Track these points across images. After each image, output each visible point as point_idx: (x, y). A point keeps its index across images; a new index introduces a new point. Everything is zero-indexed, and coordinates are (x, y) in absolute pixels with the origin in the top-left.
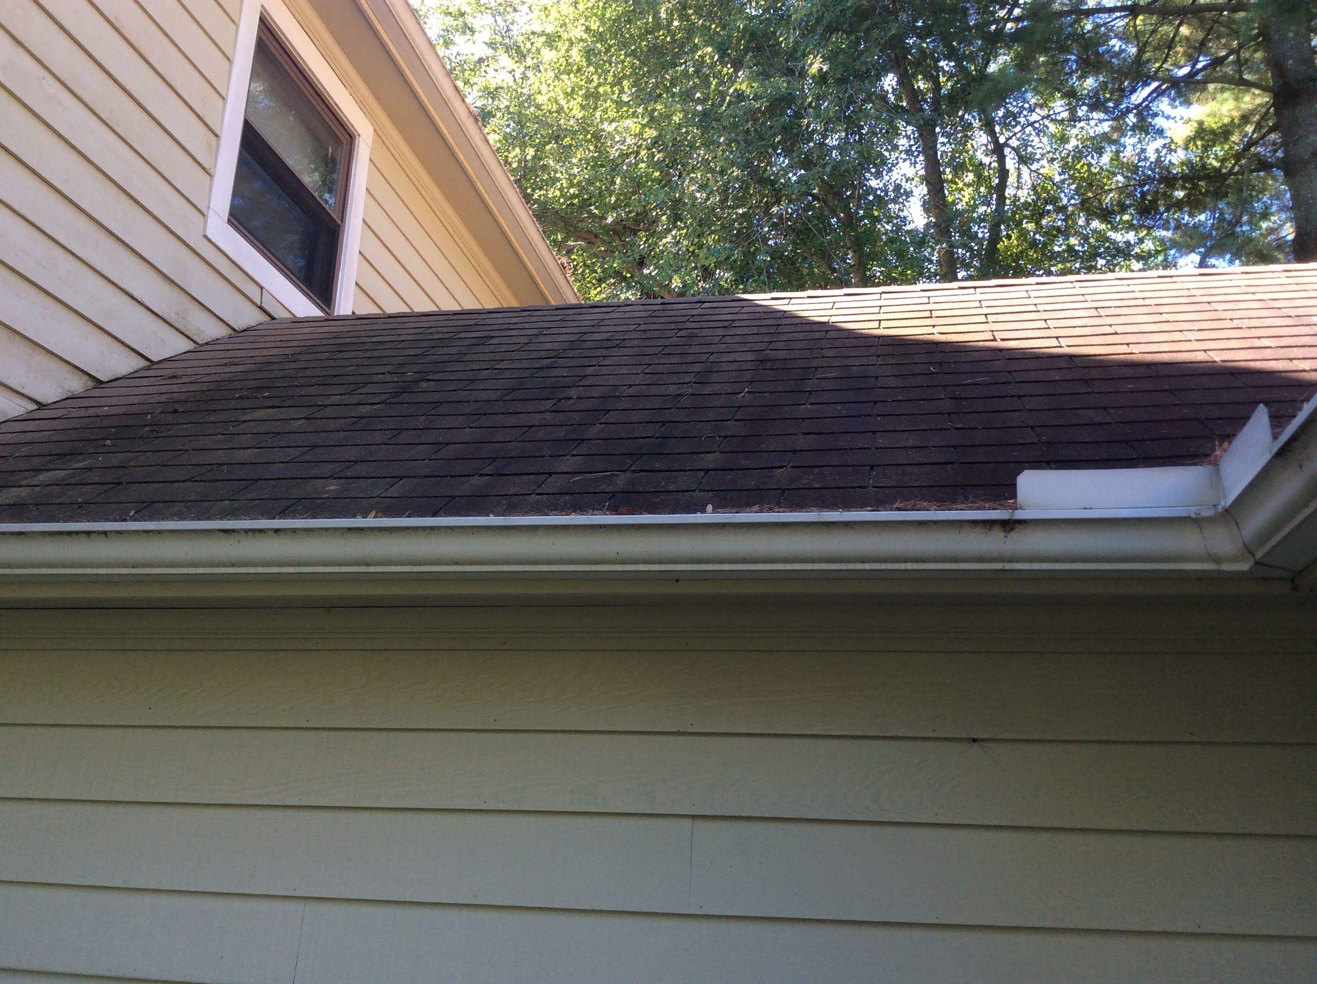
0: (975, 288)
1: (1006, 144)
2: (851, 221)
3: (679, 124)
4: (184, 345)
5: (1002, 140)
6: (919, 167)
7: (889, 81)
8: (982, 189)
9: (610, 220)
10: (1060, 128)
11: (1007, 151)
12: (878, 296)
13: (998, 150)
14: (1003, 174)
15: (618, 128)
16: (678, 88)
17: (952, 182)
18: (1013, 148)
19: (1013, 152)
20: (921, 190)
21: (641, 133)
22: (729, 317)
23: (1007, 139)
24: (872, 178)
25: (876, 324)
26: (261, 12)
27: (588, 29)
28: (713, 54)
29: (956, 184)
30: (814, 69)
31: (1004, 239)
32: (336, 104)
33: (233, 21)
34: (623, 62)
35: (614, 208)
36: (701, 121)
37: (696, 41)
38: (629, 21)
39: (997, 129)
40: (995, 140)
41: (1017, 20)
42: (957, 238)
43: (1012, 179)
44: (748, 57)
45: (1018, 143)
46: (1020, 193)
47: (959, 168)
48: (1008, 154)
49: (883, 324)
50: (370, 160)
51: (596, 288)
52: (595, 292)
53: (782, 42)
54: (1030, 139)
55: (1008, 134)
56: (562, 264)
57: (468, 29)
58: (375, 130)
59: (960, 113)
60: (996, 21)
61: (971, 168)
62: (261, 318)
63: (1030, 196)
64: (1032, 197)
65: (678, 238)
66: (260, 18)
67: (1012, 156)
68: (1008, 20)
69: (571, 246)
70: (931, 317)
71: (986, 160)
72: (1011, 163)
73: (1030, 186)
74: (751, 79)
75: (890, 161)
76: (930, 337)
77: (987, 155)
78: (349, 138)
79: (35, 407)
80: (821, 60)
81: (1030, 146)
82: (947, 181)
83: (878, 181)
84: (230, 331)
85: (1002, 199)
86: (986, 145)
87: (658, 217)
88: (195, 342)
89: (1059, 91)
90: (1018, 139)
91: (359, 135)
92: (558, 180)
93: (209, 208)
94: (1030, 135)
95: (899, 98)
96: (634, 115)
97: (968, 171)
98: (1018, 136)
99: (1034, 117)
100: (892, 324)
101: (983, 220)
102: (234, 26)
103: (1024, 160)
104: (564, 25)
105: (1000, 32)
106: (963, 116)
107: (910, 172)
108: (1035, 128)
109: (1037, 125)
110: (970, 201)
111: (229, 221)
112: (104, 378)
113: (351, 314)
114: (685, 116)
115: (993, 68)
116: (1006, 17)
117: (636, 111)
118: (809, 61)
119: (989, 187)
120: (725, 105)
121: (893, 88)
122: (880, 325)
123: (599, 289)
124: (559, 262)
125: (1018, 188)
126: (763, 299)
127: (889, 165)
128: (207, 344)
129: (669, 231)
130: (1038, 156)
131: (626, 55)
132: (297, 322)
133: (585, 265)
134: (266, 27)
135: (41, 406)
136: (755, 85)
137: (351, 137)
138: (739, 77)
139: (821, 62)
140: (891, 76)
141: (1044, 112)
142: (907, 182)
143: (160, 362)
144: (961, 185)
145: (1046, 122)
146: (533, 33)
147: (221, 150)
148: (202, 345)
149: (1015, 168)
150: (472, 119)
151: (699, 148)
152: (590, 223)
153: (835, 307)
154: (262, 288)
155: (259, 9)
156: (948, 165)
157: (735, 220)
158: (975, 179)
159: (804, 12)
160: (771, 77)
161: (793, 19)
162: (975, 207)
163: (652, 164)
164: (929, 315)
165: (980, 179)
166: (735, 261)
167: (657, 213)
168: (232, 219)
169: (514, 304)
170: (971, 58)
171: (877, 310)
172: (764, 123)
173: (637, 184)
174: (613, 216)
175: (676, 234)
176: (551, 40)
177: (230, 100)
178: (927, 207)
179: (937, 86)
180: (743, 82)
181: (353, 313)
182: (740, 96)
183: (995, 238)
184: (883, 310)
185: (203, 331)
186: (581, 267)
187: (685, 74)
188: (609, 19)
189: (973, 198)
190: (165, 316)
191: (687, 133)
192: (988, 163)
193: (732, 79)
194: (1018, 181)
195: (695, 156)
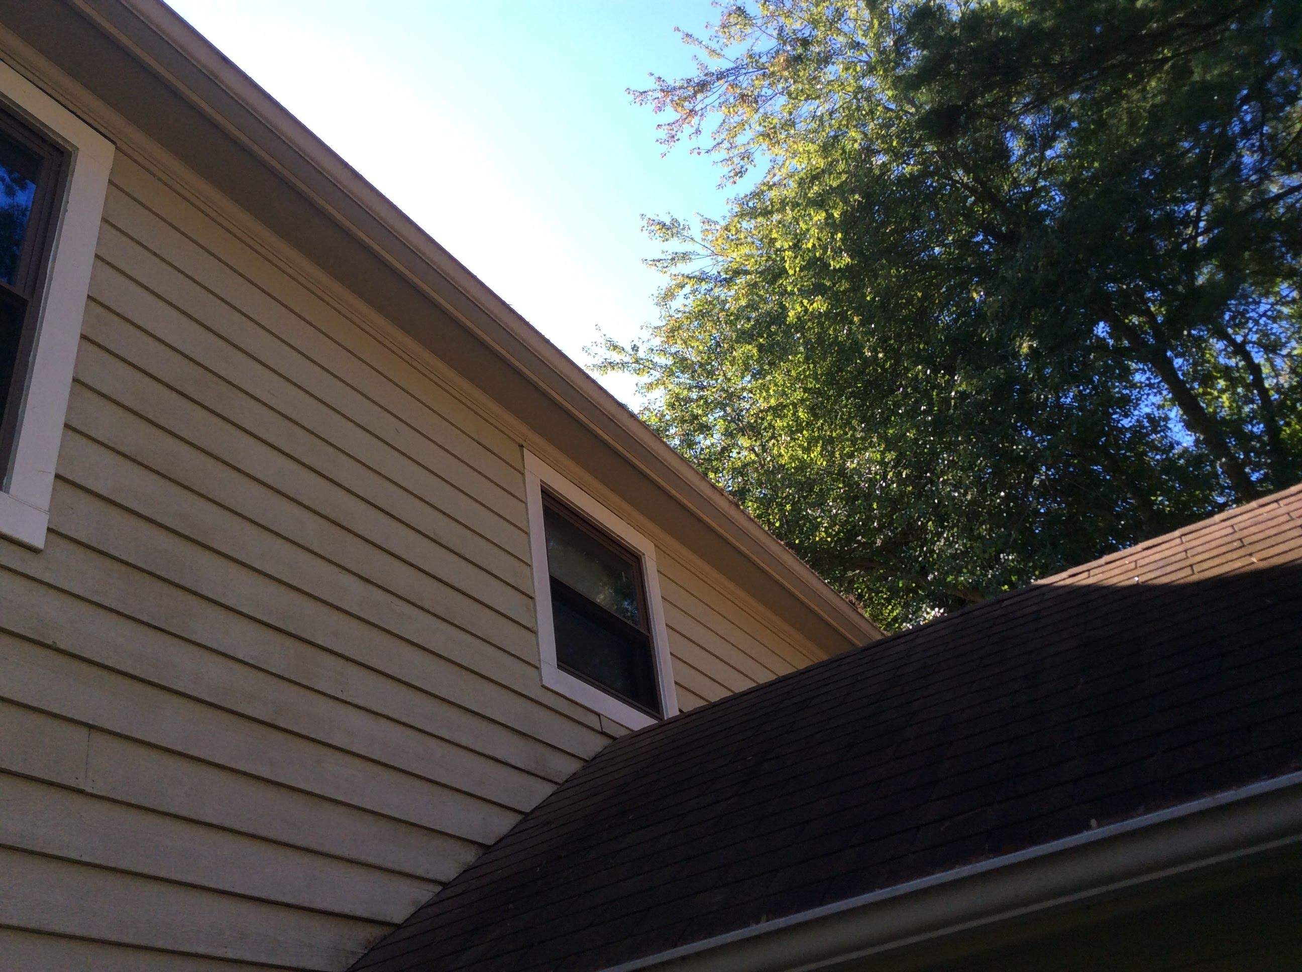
0: (1276, 501)
1: (1245, 342)
2: (1115, 465)
3: (915, 439)
4: (547, 790)
5: (1239, 339)
6: (1165, 393)
7: (1101, 329)
8: (1240, 390)
9: (879, 542)
10: (1295, 307)
11: (1249, 347)
12: (1178, 541)
13: (1240, 350)
14: (1255, 369)
15: (861, 462)
16: (903, 408)
17: (1205, 393)
18: (1254, 343)
19: (1256, 346)
20: (1175, 413)
21: (883, 459)
22: (1035, 608)
23: (1245, 336)
24: (1121, 418)
25: (1188, 571)
26: (541, 486)
27: (805, 390)
28: (925, 370)
29: (1211, 394)
30: (1025, 349)
31: (1284, 428)
32: (618, 536)
33: (522, 501)
34: (846, 406)
35: (880, 530)
36: (934, 430)
37: (906, 365)
38: (841, 370)
39: (1230, 331)
40: (1232, 342)
41: (1206, 231)
42: (1234, 443)
43: (1266, 370)
44: (958, 361)
45: (1258, 336)
46: (1282, 380)
47: (1207, 380)
48: (1251, 349)
49: (1196, 568)
50: (658, 571)
51: (886, 608)
52: (888, 611)
53: (985, 337)
54: (1269, 328)
55: (1243, 331)
56: (851, 601)
57: (705, 429)
58: (655, 546)
59: (1185, 333)
60: (1185, 241)
61: (1219, 375)
62: (606, 742)
63: (1292, 379)
64: (1296, 379)
65: (951, 539)
66: (542, 491)
67: (1256, 350)
68: (1198, 235)
69: (850, 576)
70: (1244, 546)
71: (1232, 362)
72: (1259, 357)
73: (1288, 370)
74: (968, 377)
75: (1133, 397)
76: (1252, 567)
77: (1229, 358)
78: (636, 560)
79: (440, 888)
80: (1028, 338)
81: (1272, 334)
82: (1199, 395)
83: (1129, 419)
84: (583, 763)
85: (1264, 392)
86: (1225, 350)
87: (924, 525)
88: (556, 783)
89: (1278, 276)
90: (1256, 333)
91: (644, 554)
92: (821, 523)
93: (540, 660)
94: (1266, 325)
95: (1118, 339)
96: (872, 445)
97: (1217, 378)
98: (1254, 330)
99: (1263, 308)
100: (1205, 565)
101: (1254, 418)
102: (523, 505)
103: (1271, 347)
104: (784, 393)
105: (1193, 249)
106: (1189, 334)
107: (1157, 400)
108: (1269, 318)
109: (1269, 313)
110: (1232, 405)
111: (559, 667)
112: (490, 842)
113: (678, 713)
114: (918, 430)
115: (1200, 281)
116: (1193, 234)
117: (872, 441)
118: (1018, 343)
119: (1247, 387)
120: (952, 408)
121: (1107, 333)
122: (1193, 570)
123: (890, 607)
124: (847, 600)
125: (1277, 376)
126: (1060, 579)
127: (1134, 401)
128: (566, 781)
129: (939, 535)
130: (1284, 340)
131: (847, 399)
132: (636, 736)
133: (869, 589)
134: (549, 496)
135: (445, 885)
136: (975, 381)
137: (637, 558)
138: (956, 381)
139: (1029, 341)
140: (1102, 324)
141: (1272, 299)
142: (1158, 409)
143: (533, 811)
144: (1216, 393)
145: (1278, 307)
146: (761, 411)
147: (538, 608)
148: (563, 784)
149: (1265, 359)
150: (733, 507)
151: (942, 452)
152: (861, 551)
153: (1138, 565)
154: (599, 715)
155: (539, 483)
156: (1194, 380)
157: (1000, 504)
158: (1229, 383)
159: (997, 305)
160: (986, 368)
161: (989, 314)
162: (1240, 408)
163: (902, 482)
164: (1241, 545)
165: (1233, 382)
166: (1015, 541)
167: (922, 522)
168: (560, 664)
169: (824, 657)
170: (1175, 281)
171: (1183, 555)
172: (995, 410)
173: (893, 503)
174: (881, 539)
175: (947, 535)
176: (777, 411)
177: (535, 565)
178: (1190, 426)
179: (1152, 317)
180: (961, 383)
181: (680, 711)
182: (963, 396)
183: (1273, 430)
184: (1190, 553)
185: (560, 772)
186: (866, 593)
187: (906, 395)
188: (822, 375)
189: (1234, 401)
190: (528, 768)
191: (925, 443)
192: (1234, 365)
193: (950, 384)
194: (1273, 370)
195: (940, 461)
